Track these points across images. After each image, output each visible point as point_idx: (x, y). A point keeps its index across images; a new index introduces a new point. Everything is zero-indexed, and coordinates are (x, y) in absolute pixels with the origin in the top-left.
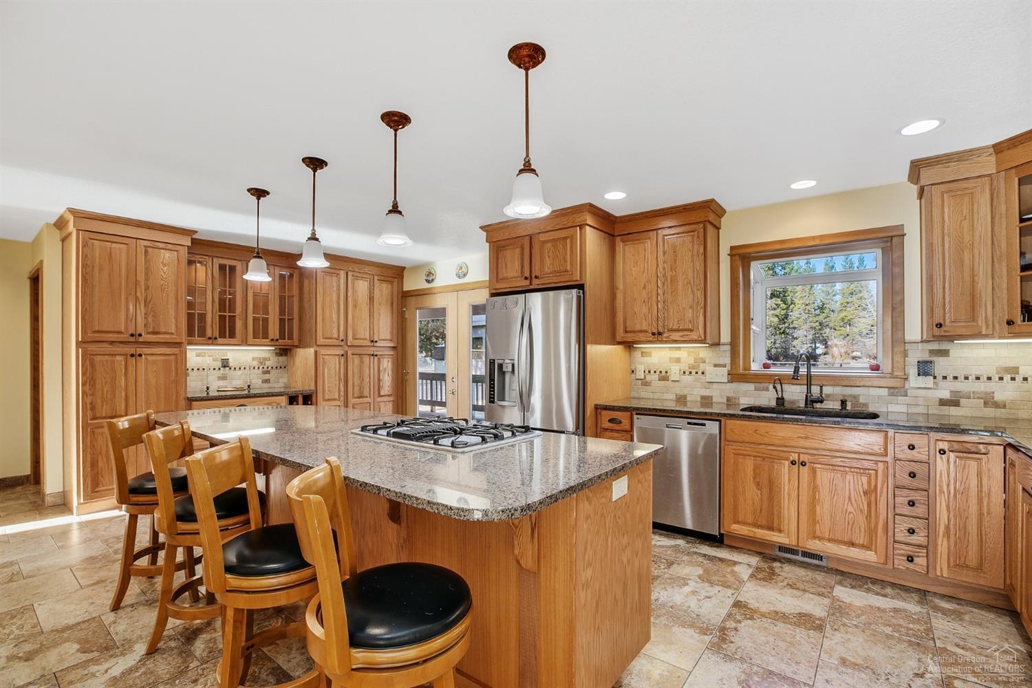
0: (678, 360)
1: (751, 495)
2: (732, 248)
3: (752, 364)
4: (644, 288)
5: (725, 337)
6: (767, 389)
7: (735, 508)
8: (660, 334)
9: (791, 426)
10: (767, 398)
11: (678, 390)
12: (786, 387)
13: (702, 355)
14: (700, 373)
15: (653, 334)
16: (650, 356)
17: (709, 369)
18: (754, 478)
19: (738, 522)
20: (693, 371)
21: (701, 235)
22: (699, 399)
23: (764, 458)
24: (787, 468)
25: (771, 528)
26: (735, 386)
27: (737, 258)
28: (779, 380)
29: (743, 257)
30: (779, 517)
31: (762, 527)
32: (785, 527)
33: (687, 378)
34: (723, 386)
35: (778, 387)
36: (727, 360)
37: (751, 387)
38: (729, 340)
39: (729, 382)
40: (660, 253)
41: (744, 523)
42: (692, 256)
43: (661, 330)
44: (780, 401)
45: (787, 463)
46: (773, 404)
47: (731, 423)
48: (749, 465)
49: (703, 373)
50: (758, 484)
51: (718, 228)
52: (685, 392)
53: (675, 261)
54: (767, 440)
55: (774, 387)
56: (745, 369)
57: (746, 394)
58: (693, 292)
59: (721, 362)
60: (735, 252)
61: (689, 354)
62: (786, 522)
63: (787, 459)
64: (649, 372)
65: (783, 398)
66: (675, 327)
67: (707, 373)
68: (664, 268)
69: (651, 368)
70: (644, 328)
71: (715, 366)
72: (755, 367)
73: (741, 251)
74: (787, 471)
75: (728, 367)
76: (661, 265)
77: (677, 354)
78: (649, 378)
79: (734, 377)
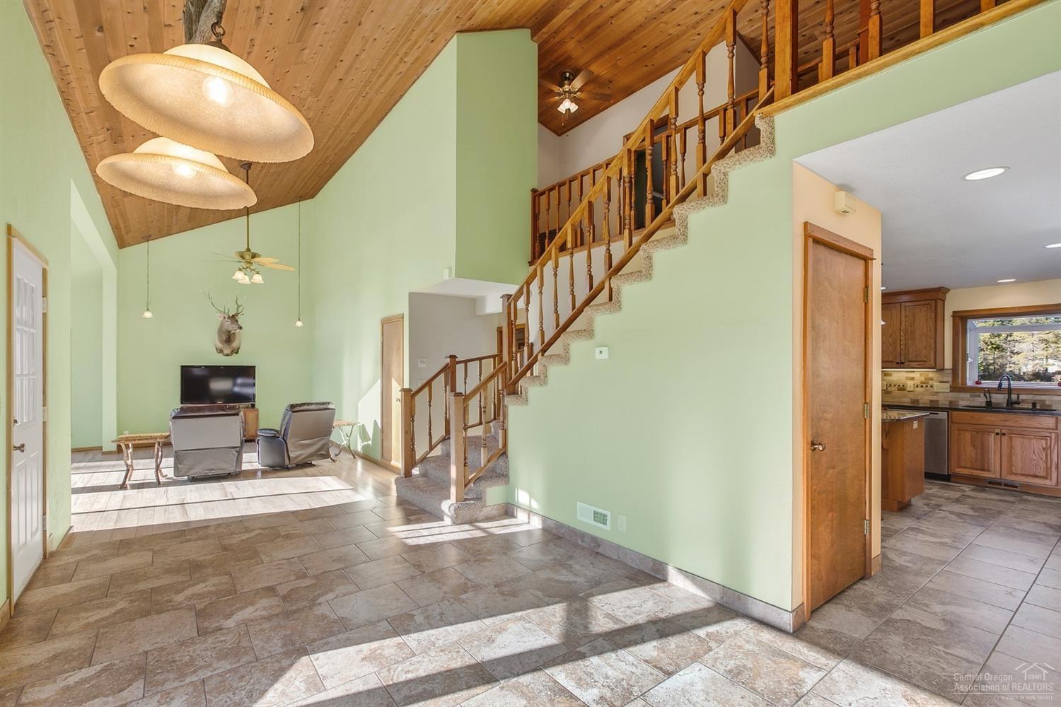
0: (913, 379)
1: (969, 451)
2: (954, 312)
3: (968, 381)
4: (891, 336)
5: (948, 364)
6: (979, 396)
7: (959, 459)
8: (903, 363)
9: (995, 415)
10: (981, 401)
11: (912, 396)
12: (993, 395)
13: (931, 375)
14: (929, 386)
15: (898, 363)
16: (891, 376)
17: (936, 384)
18: (972, 443)
19: (962, 467)
20: (924, 384)
21: (933, 308)
22: (928, 402)
23: (978, 432)
24: (993, 437)
25: (984, 470)
26: (955, 394)
27: (958, 318)
28: (989, 391)
29: (962, 318)
30: (988, 463)
31: (977, 469)
32: (992, 468)
33: (919, 389)
34: (947, 394)
35: (988, 395)
36: (950, 379)
37: (968, 395)
38: (951, 367)
39: (951, 392)
40: (903, 317)
41: (965, 468)
42: (927, 319)
43: (903, 361)
44: (989, 403)
45: (993, 434)
46: (984, 405)
47: (955, 413)
48: (968, 436)
49: (931, 386)
50: (974, 446)
51: (944, 301)
52: (918, 397)
53: (914, 321)
54: (979, 422)
55: (985, 395)
56: (963, 385)
57: (963, 399)
58: (926, 339)
59: (945, 380)
60: (955, 315)
61: (921, 375)
62: (993, 466)
63: (993, 432)
64: (890, 385)
65: (990, 401)
66: (914, 359)
67: (934, 386)
68: (906, 325)
69: (891, 382)
70: (890, 359)
71: (941, 382)
72: (969, 383)
73: (960, 314)
74: (993, 439)
75: (951, 383)
76: (903, 323)
77: (912, 375)
78: (889, 389)
79: (954, 389)
